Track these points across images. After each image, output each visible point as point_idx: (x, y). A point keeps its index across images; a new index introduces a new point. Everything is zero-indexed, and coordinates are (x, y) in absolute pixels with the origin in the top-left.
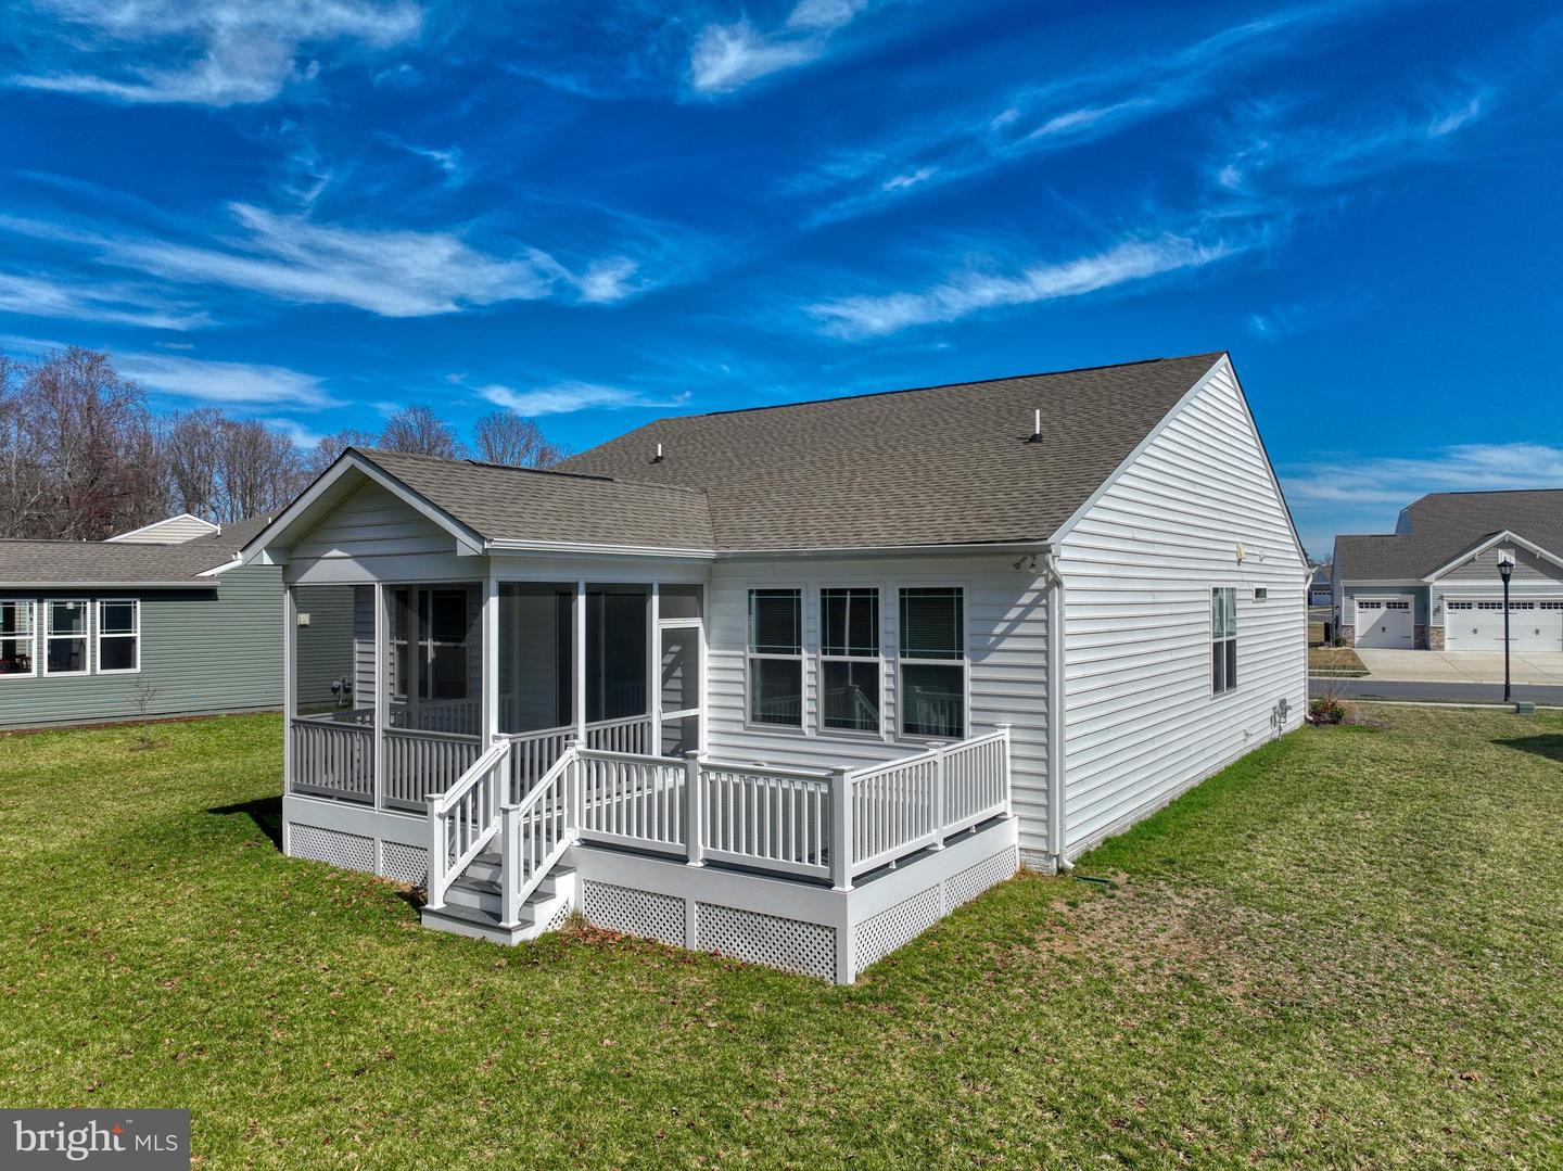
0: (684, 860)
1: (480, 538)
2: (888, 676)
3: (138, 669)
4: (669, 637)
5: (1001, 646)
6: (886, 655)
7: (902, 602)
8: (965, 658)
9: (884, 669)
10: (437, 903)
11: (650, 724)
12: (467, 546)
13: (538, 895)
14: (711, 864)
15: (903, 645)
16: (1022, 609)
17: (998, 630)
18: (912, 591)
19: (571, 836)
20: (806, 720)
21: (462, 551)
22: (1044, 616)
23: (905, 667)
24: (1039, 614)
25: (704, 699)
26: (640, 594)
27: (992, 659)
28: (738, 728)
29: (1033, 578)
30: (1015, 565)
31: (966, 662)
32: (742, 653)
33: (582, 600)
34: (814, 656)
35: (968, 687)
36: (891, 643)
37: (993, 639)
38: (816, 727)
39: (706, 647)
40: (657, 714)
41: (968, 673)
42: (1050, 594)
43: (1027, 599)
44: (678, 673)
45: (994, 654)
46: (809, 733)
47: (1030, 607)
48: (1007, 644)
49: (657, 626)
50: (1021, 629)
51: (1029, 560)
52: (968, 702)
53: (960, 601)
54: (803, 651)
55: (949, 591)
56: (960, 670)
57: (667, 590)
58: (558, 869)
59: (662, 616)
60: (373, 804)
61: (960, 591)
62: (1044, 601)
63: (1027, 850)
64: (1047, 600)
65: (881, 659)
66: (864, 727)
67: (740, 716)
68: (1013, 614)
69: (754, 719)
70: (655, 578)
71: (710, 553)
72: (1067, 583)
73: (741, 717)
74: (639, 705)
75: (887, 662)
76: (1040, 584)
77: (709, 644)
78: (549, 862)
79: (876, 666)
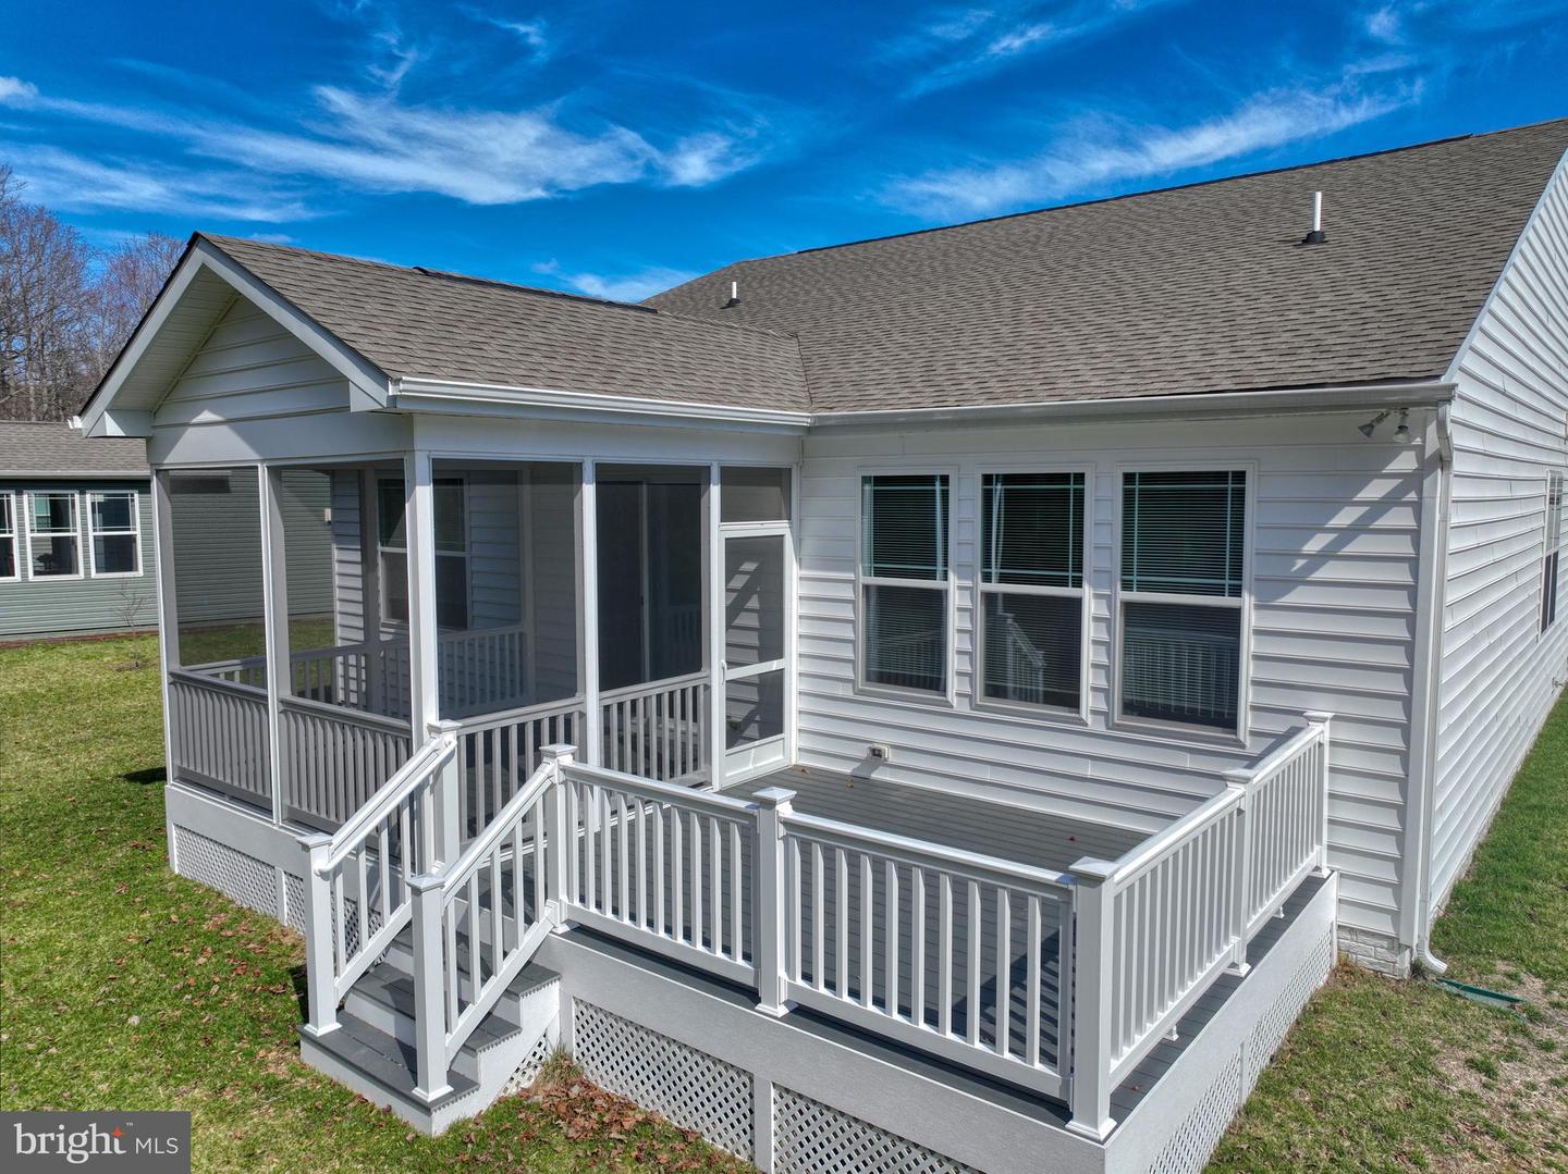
0: (751, 995)
1: (381, 376)
2: (1097, 619)
3: (140, 572)
4: (737, 550)
5: (1319, 575)
6: (1095, 586)
7: (1128, 497)
8: (1246, 595)
9: (1091, 608)
10: (325, 1024)
11: (707, 688)
12: (366, 394)
13: (493, 1029)
14: (803, 1013)
15: (1126, 569)
16: (1363, 510)
17: (1315, 545)
18: (1147, 478)
19: (553, 915)
20: (954, 684)
21: (358, 403)
22: (1410, 523)
23: (1129, 607)
24: (1400, 518)
25: (793, 644)
26: (689, 484)
27: (1297, 597)
28: (845, 691)
29: (1393, 452)
30: (1362, 428)
31: (1247, 602)
32: (851, 576)
33: (589, 492)
34: (968, 583)
35: (1249, 645)
36: (1106, 565)
37: (1300, 563)
38: (969, 696)
39: (795, 566)
40: (718, 672)
41: (1250, 619)
42: (1426, 483)
43: (1375, 490)
44: (754, 603)
45: (1300, 588)
46: (959, 706)
47: (1380, 507)
48: (1325, 573)
49: (718, 533)
50: (1359, 546)
51: (1394, 419)
52: (1248, 670)
53: (1240, 496)
54: (951, 575)
55: (1220, 476)
56: (1234, 615)
57: (731, 476)
58: (533, 975)
59: (727, 516)
60: (269, 812)
61: (1240, 477)
62: (1412, 496)
63: (1351, 930)
64: (1420, 493)
65: (1087, 593)
66: (1051, 699)
67: (848, 672)
68: (1345, 518)
69: (868, 678)
70: (714, 458)
71: (801, 417)
72: (1459, 464)
73: (850, 675)
74: (689, 656)
75: (1097, 596)
76: (1405, 462)
77: (800, 561)
78: (507, 969)
79: (1076, 604)
